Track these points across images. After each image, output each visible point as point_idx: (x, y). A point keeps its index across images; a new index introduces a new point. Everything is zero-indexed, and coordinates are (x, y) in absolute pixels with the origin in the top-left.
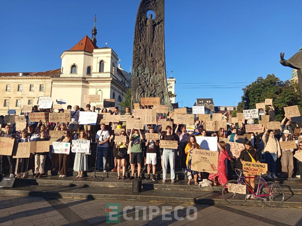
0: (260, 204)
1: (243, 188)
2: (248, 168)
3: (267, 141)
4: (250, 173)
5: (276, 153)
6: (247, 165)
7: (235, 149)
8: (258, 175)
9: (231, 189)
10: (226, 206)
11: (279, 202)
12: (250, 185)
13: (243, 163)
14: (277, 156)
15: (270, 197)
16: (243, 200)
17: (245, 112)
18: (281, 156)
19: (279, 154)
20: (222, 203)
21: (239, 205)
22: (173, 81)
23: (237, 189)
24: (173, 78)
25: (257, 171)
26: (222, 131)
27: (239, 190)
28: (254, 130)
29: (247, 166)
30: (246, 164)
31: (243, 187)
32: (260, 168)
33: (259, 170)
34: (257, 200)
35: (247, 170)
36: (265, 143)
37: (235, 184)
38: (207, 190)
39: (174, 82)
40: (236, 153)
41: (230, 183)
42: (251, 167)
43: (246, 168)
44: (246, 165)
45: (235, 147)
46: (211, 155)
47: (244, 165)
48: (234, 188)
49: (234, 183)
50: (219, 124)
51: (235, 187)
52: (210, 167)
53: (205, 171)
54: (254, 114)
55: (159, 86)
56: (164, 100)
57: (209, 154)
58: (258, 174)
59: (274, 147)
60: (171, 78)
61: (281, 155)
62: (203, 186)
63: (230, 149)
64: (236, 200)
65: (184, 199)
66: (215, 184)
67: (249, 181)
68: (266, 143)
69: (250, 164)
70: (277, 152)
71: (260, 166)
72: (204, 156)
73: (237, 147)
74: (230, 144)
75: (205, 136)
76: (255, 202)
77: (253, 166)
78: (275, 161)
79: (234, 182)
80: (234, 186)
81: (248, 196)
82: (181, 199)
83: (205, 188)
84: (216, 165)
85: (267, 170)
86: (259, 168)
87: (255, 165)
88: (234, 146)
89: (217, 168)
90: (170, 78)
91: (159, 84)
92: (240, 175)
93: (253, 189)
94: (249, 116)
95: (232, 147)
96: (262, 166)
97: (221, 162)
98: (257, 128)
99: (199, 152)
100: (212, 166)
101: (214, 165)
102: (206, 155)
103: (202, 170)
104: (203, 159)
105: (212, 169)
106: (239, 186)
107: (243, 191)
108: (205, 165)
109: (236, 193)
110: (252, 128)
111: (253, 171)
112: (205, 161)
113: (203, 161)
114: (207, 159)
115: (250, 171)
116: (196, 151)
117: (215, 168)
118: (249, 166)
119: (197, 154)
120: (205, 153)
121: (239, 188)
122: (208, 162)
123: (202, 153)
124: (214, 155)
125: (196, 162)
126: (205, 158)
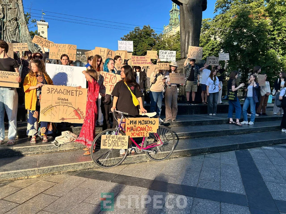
0: (144, 159)
1: (123, 141)
9: (106, 144)
10: (96, 170)
11: (168, 152)
15: (158, 147)
17: (162, 53)
20: (89, 167)
21: (116, 166)
22: (44, 25)
24: (45, 21)
28: (142, 63)
31: (124, 138)
34: (141, 153)
38: (67, 148)
39: (47, 27)
43: (130, 128)
45: (111, 80)
46: (75, 94)
47: (128, 124)
48: (110, 142)
51: (112, 140)
52: (73, 114)
53: (65, 121)
55: (11, 8)
56: (19, 31)
57: (72, 93)
60: (43, 21)
62: (60, 143)
65: (15, 173)
69: (136, 121)
71: (149, 123)
72: (62, 96)
73: (114, 81)
75: (67, 65)
76: (138, 156)
77: (140, 124)
80: (110, 138)
82: (9, 174)
84: (83, 109)
86: (147, 126)
87: (143, 123)
89: (85, 115)
90: (41, 21)
91: (11, 6)
95: (106, 80)
97: (91, 102)
98: (144, 61)
99: (55, 90)
101: (80, 110)
102: (67, 95)
103: (60, 120)
104: (61, 101)
105: (76, 117)
106: (118, 137)
107: (124, 144)
108: (65, 110)
109: (113, 149)
110: (139, 60)
111: (139, 131)
112: (64, 104)
113: (62, 104)
114: (68, 101)
115: (135, 133)
116: (48, 88)
117: (81, 115)
118: (134, 124)
119: (51, 93)
120: (65, 90)
121: (118, 141)
122: (69, 105)
123: (59, 92)
124: (79, 94)
125: (49, 107)
126: (64, 100)
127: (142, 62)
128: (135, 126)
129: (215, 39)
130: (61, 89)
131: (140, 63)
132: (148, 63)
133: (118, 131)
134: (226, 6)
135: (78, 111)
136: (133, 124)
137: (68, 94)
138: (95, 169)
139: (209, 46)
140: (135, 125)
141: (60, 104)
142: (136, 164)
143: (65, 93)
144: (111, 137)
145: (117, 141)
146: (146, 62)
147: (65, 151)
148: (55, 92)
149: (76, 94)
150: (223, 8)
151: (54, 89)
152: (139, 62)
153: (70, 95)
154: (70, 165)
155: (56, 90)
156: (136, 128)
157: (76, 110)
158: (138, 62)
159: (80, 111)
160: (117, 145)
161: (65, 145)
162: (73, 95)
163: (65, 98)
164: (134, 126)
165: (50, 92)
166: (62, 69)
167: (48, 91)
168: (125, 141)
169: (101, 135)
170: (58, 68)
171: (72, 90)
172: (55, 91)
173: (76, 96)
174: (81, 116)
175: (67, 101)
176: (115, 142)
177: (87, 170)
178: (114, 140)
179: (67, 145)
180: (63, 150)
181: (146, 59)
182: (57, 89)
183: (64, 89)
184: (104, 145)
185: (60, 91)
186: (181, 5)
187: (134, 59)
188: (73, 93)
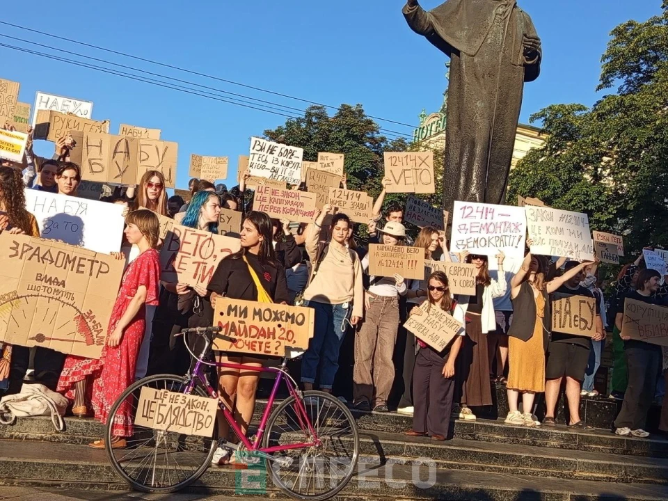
1: (202, 412)
2: (237, 324)
3: (321, 255)
4: (240, 344)
5: (346, 306)
6: (233, 313)
7: (197, 258)
8: (272, 354)
9: (152, 415)
12: (234, 408)
13: (220, 303)
14: (349, 317)
16: (195, 468)
17: (259, 148)
18: (361, 321)
19: (357, 312)
20: (94, 480)
23: (177, 414)
25: (270, 340)
26: (150, 185)
27: (185, 420)
28: (286, 211)
29: (232, 318)
30: (230, 309)
31: (204, 406)
32: (284, 324)
33: (278, 332)
35: (232, 335)
36: (314, 266)
37: (170, 393)
38: (34, 434)
40: (200, 272)
41: (152, 385)
42: (249, 321)
43: (228, 324)
44: (229, 314)
45: (198, 249)
46: (87, 269)
47: (222, 314)
48: (164, 411)
49: (168, 388)
50: (144, 156)
51: (169, 405)
52: (74, 326)
53: (44, 344)
54: (288, 163)
57: (79, 265)
58: (275, 348)
59: (343, 284)
61: (361, 316)
62: (15, 413)
63: (174, 257)
64: (164, 467)
66: (80, 409)
67: (234, 388)
68: (318, 265)
69: (246, 309)
70: (351, 303)
71: (284, 317)
72: (50, 271)
73: (206, 251)
74: (177, 233)
77: (257, 317)
78: (340, 336)
79: (169, 382)
80: (166, 401)
81: (220, 453)
83: (26, 424)
84: (104, 317)
85: (311, 335)
86: (279, 326)
87: (267, 315)
88: (194, 243)
92: (202, 355)
93: (244, 424)
94: (269, 165)
95: (185, 248)
96: (291, 318)
98: (295, 207)
99: (31, 252)
100: (84, 322)
101: (94, 317)
102: (65, 269)
103: (33, 339)
104: (46, 285)
105: (79, 336)
106: (187, 400)
107: (203, 421)
108: (51, 313)
109: (169, 432)
110: (281, 202)
111: (253, 337)
112: (51, 295)
113: (46, 294)
114: (64, 287)
115: (240, 340)
116: (14, 242)
117: (95, 334)
118: (240, 317)
119: (21, 258)
120: (62, 255)
121: (187, 410)
122: (66, 300)
123: (43, 258)
124: (99, 271)
125: (6, 297)
126: (54, 282)
127: (289, 206)
128: (243, 322)
129: (597, 177)
130: (49, 251)
131: (281, 210)
132: (304, 214)
133: (190, 382)
134: (639, 71)
135: (88, 320)
136: (236, 316)
137: (69, 266)
138: (110, 489)
139: (573, 203)
140: (242, 319)
141: (41, 292)
142: (233, 497)
143: (59, 264)
144: (168, 397)
145: (184, 410)
146: (302, 209)
147: (26, 439)
148: (32, 256)
149: (91, 269)
150: (631, 74)
151: (32, 248)
152: (278, 205)
153: (72, 270)
154: (42, 464)
155: (36, 251)
156: (245, 326)
157: (83, 318)
158: (275, 205)
159: (94, 322)
160: (181, 422)
161: (29, 421)
162: (83, 272)
163: (56, 278)
164: (240, 322)
165: (17, 255)
166: (53, 205)
167: (14, 252)
168: (206, 414)
169: (141, 387)
170: (40, 201)
171: (80, 258)
172: (34, 254)
173: (91, 274)
174: (95, 337)
175: (61, 288)
176: (176, 413)
177: (87, 488)
178: (175, 405)
179: (35, 422)
180: (21, 435)
181: (302, 200)
182: (39, 248)
183: (60, 252)
184: (146, 417)
185: (48, 256)
186: (454, 55)
187: (264, 195)
188: (83, 266)
